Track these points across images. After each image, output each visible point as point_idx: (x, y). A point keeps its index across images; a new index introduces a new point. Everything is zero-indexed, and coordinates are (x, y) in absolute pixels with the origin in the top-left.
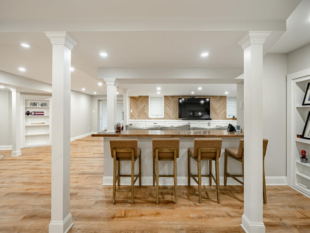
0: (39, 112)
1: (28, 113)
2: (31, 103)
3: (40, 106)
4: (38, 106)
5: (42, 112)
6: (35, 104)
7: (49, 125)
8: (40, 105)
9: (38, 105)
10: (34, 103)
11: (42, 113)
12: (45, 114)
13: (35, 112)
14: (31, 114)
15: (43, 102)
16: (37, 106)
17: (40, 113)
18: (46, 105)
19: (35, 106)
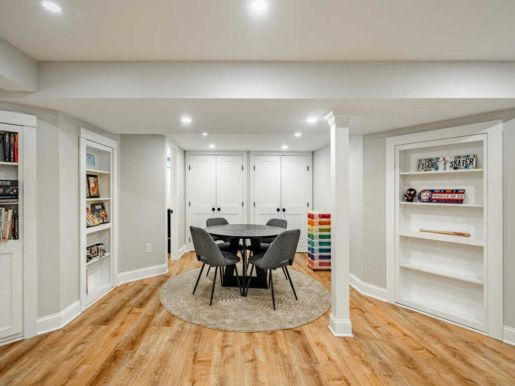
0: (445, 192)
1: (410, 196)
2: (420, 161)
3: (449, 170)
4: (441, 170)
5: (457, 192)
6: (431, 164)
7: (482, 247)
8: (448, 165)
9: (441, 164)
10: (430, 160)
11: (457, 196)
12: (471, 201)
13: (432, 191)
14: (420, 199)
15: (462, 152)
16: (437, 169)
17: (450, 196)
18: (471, 162)
19: (433, 171)
